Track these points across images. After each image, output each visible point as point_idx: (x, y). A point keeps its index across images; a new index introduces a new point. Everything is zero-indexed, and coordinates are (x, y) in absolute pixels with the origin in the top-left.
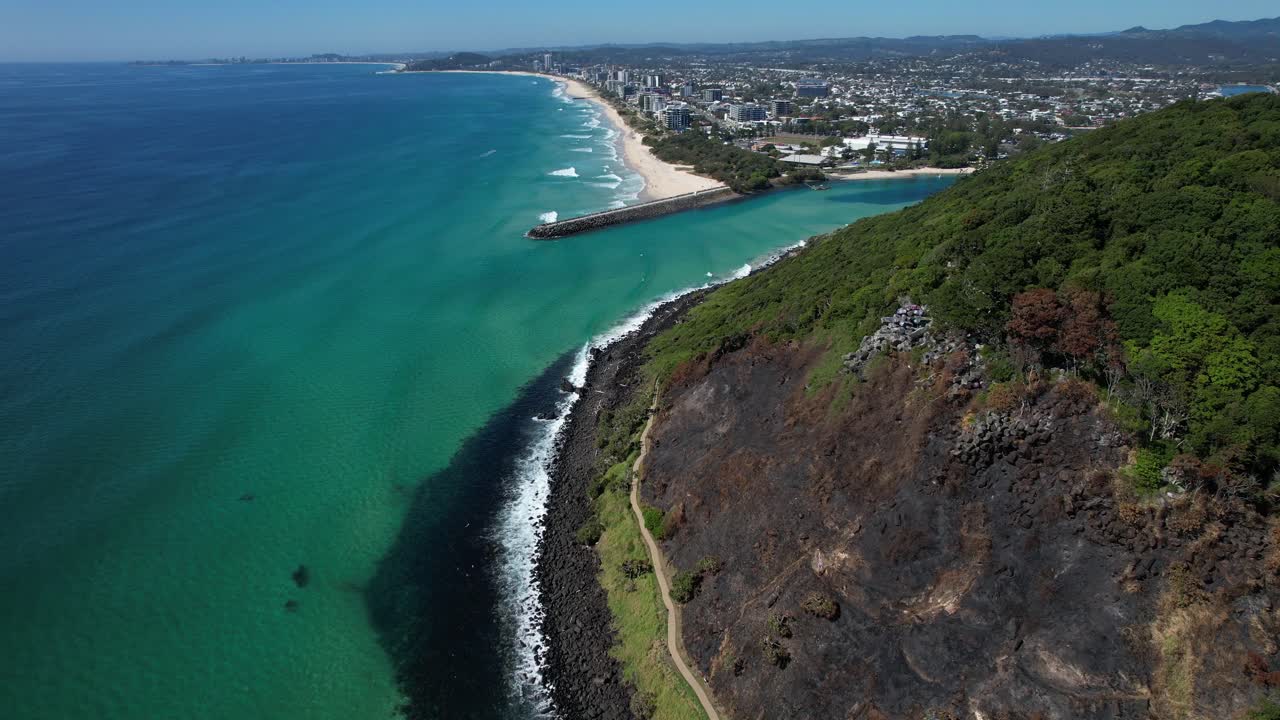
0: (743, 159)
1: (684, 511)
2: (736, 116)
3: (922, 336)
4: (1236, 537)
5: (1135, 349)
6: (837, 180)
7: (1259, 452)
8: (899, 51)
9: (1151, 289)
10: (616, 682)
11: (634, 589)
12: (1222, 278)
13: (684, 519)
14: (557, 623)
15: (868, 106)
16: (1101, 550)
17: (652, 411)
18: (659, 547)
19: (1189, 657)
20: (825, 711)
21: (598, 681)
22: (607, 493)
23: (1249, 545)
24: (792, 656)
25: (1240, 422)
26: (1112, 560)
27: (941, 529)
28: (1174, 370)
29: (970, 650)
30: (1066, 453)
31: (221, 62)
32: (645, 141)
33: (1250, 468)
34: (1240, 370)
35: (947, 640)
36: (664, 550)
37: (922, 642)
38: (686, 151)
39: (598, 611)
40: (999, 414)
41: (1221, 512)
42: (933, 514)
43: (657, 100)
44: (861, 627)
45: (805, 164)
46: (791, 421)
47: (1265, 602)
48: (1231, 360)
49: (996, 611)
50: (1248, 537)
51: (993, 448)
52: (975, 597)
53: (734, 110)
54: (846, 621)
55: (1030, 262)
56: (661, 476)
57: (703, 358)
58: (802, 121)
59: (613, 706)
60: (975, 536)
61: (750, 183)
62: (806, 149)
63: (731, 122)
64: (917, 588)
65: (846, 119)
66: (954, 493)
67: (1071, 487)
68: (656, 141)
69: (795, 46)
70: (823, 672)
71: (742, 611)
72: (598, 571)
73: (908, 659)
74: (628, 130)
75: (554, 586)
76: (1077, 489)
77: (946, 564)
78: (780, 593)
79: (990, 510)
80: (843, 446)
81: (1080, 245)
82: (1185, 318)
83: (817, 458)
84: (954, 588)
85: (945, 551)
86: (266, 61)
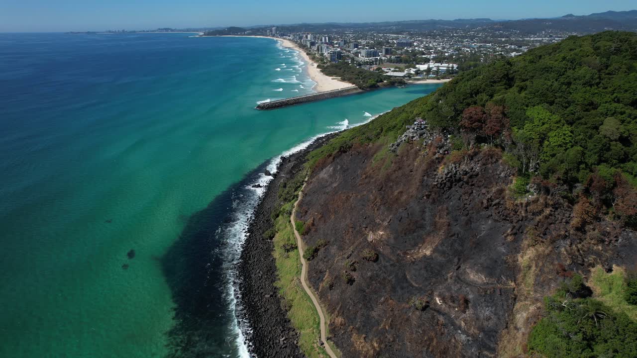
0: (365, 74)
1: (313, 221)
2: (364, 55)
3: (424, 134)
4: (558, 214)
5: (517, 130)
6: (411, 84)
7: (569, 175)
8: (450, 26)
9: (526, 103)
10: (276, 296)
11: (288, 257)
12: (561, 100)
13: (313, 225)
14: (251, 273)
15: (431, 51)
16: (499, 224)
17: (305, 181)
18: (302, 238)
19: (533, 268)
20: (369, 302)
21: (267, 296)
22: (280, 217)
23: (564, 217)
24: (356, 279)
25: (562, 162)
26: (503, 228)
27: (427, 219)
28: (533, 139)
29: (436, 271)
30: (485, 181)
31: (113, 32)
32: (318, 67)
33: (565, 182)
34: (564, 139)
35: (426, 267)
36: (303, 239)
37: (414, 269)
38: (338, 70)
39: (270, 267)
40: (455, 164)
41: (551, 203)
42: (424, 212)
43: (326, 48)
44: (388, 264)
45: (396, 77)
46: (364, 176)
47: (568, 242)
48: (560, 134)
49: (450, 253)
50: (564, 214)
51: (452, 181)
52: (440, 248)
53: (363, 52)
54: (381, 261)
55: (474, 95)
56: (305, 207)
57: (330, 155)
58: (397, 57)
59: (273, 306)
60: (441, 220)
61: (368, 85)
62: (397, 70)
63: (362, 58)
64: (415, 245)
65: (419, 56)
66: (434, 202)
67: (486, 196)
68: (323, 66)
69: (398, 24)
70: (369, 286)
71: (335, 261)
72: (272, 250)
73: (408, 277)
74: (311, 62)
75: (252, 257)
76: (489, 196)
77: (429, 234)
78: (352, 252)
79: (450, 209)
80: (386, 185)
81: (498, 88)
82: (540, 116)
83: (374, 192)
84: (431, 245)
85: (428, 228)
86: (135, 32)
